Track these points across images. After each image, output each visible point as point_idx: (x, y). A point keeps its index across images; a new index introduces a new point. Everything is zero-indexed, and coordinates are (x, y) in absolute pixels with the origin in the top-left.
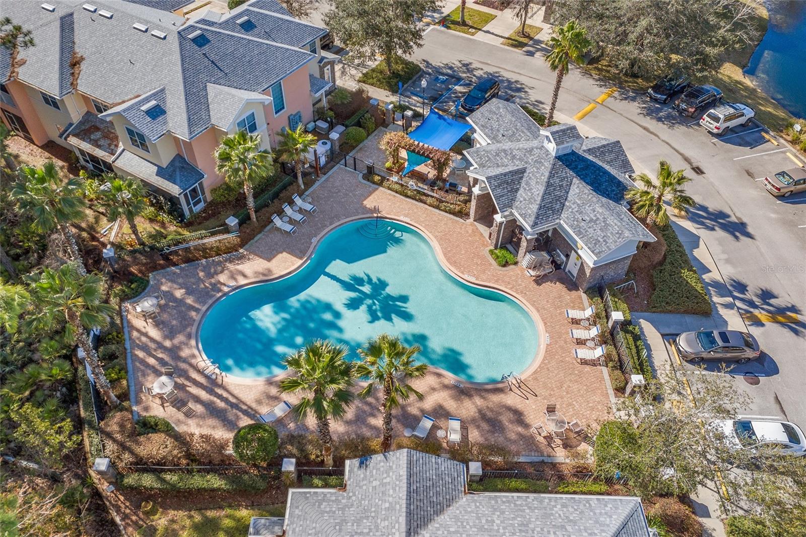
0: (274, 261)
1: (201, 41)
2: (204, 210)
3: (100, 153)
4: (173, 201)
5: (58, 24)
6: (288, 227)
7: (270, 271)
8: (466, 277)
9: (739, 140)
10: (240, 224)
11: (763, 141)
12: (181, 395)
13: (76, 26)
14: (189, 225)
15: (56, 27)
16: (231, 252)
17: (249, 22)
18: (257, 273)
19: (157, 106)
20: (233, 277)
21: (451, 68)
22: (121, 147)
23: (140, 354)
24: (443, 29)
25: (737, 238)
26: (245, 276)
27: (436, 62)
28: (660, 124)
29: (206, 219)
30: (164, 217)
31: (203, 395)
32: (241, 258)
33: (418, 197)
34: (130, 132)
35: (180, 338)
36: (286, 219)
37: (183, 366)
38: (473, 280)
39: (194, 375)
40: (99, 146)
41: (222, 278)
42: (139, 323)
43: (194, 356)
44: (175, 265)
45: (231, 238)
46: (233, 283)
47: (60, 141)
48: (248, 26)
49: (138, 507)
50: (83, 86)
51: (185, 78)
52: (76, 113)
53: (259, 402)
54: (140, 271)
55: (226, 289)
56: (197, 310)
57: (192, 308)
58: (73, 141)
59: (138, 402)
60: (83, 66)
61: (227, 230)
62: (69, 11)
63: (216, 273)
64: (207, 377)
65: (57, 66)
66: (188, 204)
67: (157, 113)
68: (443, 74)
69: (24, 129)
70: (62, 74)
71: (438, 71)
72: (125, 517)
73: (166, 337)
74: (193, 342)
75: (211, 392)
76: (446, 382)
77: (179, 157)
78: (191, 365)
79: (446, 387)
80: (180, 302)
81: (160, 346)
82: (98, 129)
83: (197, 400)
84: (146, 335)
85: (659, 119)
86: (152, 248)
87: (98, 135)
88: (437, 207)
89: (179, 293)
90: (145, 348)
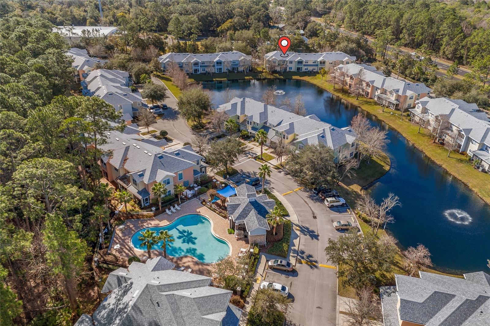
0: (162, 222)
1: (161, 157)
2: (148, 206)
3: (124, 185)
4: (140, 201)
5: (125, 148)
6: (170, 213)
7: (159, 224)
8: (217, 235)
9: (337, 210)
10: (156, 210)
11: (346, 211)
12: (121, 250)
13: (129, 150)
14: (142, 209)
15: (124, 150)
16: (150, 218)
17: (178, 153)
18: (155, 224)
19: (142, 174)
20: (148, 224)
21: (249, 173)
22: (131, 184)
23: (115, 239)
24: (254, 160)
25: (313, 239)
26: (151, 225)
27: (245, 171)
28: (312, 201)
29: (148, 208)
30: (136, 205)
31: (127, 251)
32: (153, 220)
33: (214, 210)
34: (133, 180)
35: (127, 237)
36: (170, 211)
37: (125, 244)
38: (218, 236)
39: (127, 247)
40: (125, 183)
41: (145, 224)
42: (118, 232)
43: (128, 242)
44: (134, 219)
45: (152, 213)
46: (147, 226)
47: (115, 181)
48: (177, 154)
49: (101, 273)
50: (126, 167)
51: (152, 167)
52: (122, 174)
53: (140, 256)
54: (124, 219)
55: (145, 227)
56: (134, 231)
57: (133, 230)
58: (119, 181)
59: (110, 250)
60: (128, 161)
61: (151, 211)
62: (129, 145)
63: (144, 223)
64: (130, 247)
65: (120, 160)
66: (144, 202)
67: (142, 175)
68: (245, 175)
69: (107, 176)
70: (121, 162)
71: (244, 174)
72: (97, 274)
73: (123, 236)
74: (130, 239)
75: (129, 251)
76: (194, 260)
77: (145, 188)
78: (127, 244)
79: (193, 262)
80: (131, 228)
81: (120, 238)
82: (126, 178)
83: (125, 252)
84: (118, 235)
85: (312, 200)
86: (129, 213)
87: (126, 180)
88: (219, 214)
89: (131, 226)
90: (117, 238)
